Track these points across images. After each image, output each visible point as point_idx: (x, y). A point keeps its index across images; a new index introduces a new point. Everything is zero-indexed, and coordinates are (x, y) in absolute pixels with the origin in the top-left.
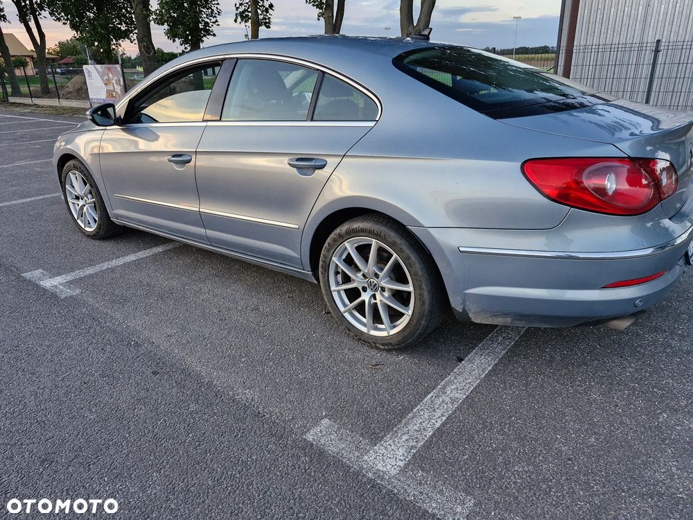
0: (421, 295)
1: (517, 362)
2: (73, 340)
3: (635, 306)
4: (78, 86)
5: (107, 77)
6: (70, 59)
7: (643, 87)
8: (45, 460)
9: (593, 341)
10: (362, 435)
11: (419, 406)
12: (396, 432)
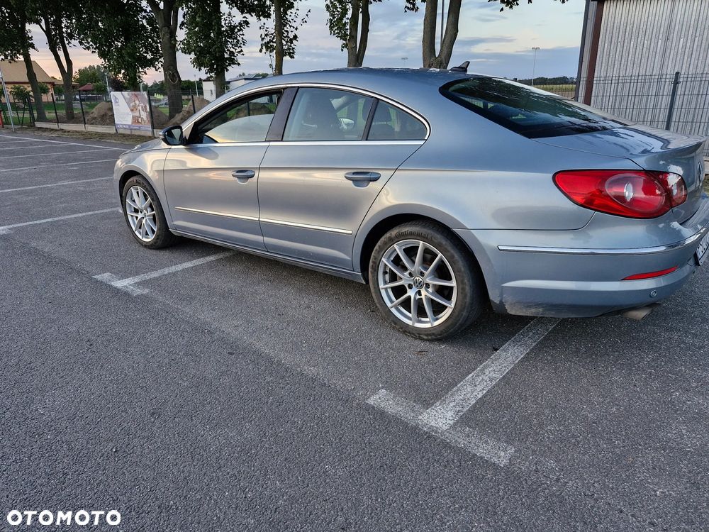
0: (463, 289)
1: (546, 352)
2: (153, 328)
3: (651, 296)
4: (102, 112)
5: (133, 104)
6: (90, 86)
7: (663, 116)
8: (153, 414)
9: (614, 337)
10: (415, 401)
11: (462, 383)
12: (444, 400)
